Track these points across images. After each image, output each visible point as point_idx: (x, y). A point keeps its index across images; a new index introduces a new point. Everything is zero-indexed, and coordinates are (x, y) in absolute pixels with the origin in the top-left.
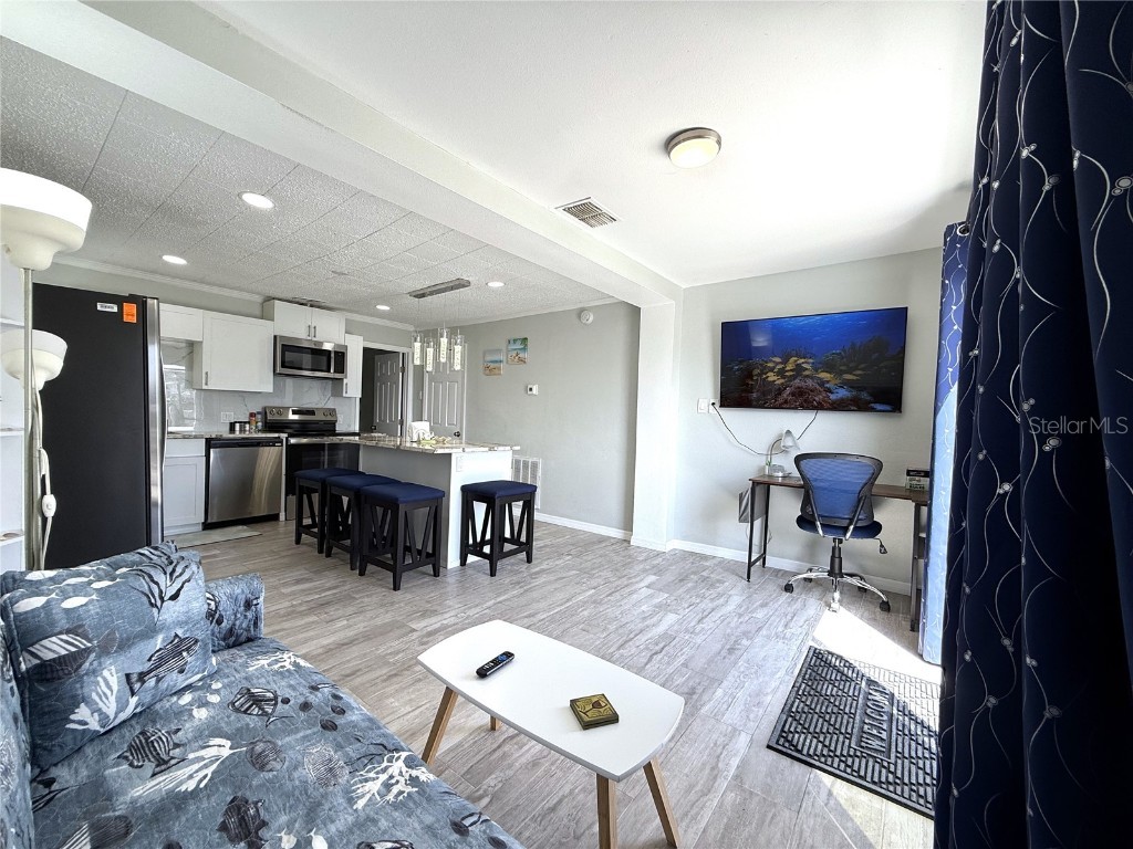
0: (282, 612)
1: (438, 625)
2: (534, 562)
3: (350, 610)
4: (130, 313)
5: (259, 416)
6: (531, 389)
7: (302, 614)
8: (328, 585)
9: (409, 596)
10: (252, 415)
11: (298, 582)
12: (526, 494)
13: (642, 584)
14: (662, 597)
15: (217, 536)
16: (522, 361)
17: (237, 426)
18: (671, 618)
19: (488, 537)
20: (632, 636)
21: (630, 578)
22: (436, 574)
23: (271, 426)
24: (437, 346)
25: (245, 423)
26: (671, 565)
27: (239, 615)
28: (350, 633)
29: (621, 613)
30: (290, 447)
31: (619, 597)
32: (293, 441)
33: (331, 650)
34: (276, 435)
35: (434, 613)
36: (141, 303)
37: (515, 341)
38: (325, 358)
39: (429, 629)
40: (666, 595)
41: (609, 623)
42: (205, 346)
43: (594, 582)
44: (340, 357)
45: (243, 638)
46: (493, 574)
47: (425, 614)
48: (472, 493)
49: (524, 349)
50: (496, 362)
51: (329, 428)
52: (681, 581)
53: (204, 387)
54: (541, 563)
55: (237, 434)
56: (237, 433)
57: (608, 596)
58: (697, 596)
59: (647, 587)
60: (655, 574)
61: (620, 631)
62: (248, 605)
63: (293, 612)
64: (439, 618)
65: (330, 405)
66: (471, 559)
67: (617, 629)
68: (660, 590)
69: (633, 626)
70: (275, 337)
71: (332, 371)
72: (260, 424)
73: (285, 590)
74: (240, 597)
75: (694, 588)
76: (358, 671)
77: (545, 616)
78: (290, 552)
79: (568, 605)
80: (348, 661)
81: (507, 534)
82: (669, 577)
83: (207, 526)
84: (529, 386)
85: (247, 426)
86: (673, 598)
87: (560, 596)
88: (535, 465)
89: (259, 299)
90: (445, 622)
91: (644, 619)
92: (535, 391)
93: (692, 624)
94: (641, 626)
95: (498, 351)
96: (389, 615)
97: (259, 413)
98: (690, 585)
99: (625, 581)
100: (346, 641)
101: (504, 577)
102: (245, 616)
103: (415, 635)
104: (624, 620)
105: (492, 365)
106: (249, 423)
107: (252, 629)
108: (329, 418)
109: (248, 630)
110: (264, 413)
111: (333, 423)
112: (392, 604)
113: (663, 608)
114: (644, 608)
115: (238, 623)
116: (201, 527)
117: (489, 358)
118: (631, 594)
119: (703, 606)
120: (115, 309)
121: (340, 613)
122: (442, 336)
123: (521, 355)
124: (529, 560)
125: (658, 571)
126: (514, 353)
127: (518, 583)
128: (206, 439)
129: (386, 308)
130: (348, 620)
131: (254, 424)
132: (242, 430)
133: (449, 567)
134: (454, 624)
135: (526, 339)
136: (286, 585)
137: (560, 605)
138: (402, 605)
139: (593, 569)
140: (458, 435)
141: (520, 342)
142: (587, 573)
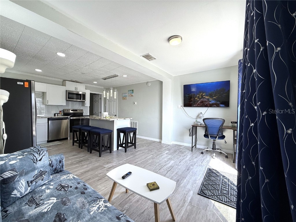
0: (69, 164)
1: (111, 166)
2: (136, 148)
3: (88, 163)
4: (27, 85)
5: (62, 112)
6: (135, 103)
7: (75, 164)
8: (82, 156)
9: (103, 158)
10: (60, 111)
11: (74, 155)
12: (134, 131)
13: (165, 153)
14: (170, 156)
15: (51, 144)
16: (132, 96)
17: (56, 114)
18: (172, 162)
19: (124, 142)
20: (162, 167)
22: (111, 152)
23: (65, 114)
24: (110, 92)
25: (58, 113)
26: (172, 148)
27: (58, 165)
28: (88, 169)
29: (160, 161)
30: (71, 120)
31: (159, 157)
32: (71, 118)
33: (83, 173)
34: (67, 117)
35: (110, 162)
36: (29, 82)
37: (130, 91)
38: (80, 96)
39: (109, 167)
40: (171, 156)
41: (156, 164)
42: (47, 94)
43: (152, 153)
44: (84, 96)
45: (59, 171)
46: (126, 152)
47: (108, 163)
48: (119, 131)
49: (133, 93)
50: (125, 96)
51: (81, 114)
52: (175, 152)
53: (47, 104)
54: (138, 149)
55: (56, 117)
57: (156, 157)
58: (179, 156)
59: (166, 154)
61: (159, 166)
62: (60, 162)
63: (72, 164)
64: (112, 164)
65: (81, 108)
66: (120, 148)
67: (158, 165)
68: (169, 155)
69: (162, 164)
70: (66, 91)
71: (82, 99)
72: (62, 114)
73: (70, 158)
74: (58, 160)
75: (178, 154)
76: (90, 179)
77: (140, 162)
78: (71, 148)
80: (88, 176)
81: (129, 141)
82: (172, 151)
83: (48, 141)
85: (59, 114)
86: (173, 156)
87: (144, 157)
88: (136, 123)
89: (62, 80)
91: (165, 162)
93: (178, 163)
94: (164, 164)
95: (126, 93)
96: (98, 164)
97: (62, 111)
98: (177, 153)
99: (160, 153)
100: (86, 171)
101: (128, 153)
102: (60, 165)
103: (105, 168)
104: (160, 163)
105: (124, 97)
106: (59, 113)
107: (61, 168)
108: (81, 112)
109: (60, 169)
110: (64, 111)
111: (82, 113)
112: (99, 160)
113: (170, 159)
114: (165, 159)
115: (57, 167)
116: (47, 142)
117: (123, 95)
118: (162, 156)
119: (180, 158)
120: (22, 84)
121: (85, 164)
122: (111, 90)
124: (135, 148)
125: (169, 150)
126: (130, 94)
127: (132, 154)
128: (48, 118)
129: (96, 82)
130: (87, 165)
131: (61, 114)
132: (58, 115)
133: (114, 150)
134: (116, 165)
135: (133, 90)
136: (70, 156)
137: (144, 159)
138: (102, 161)
139: (152, 150)
140: (116, 115)
141: (131, 91)
142: (150, 151)
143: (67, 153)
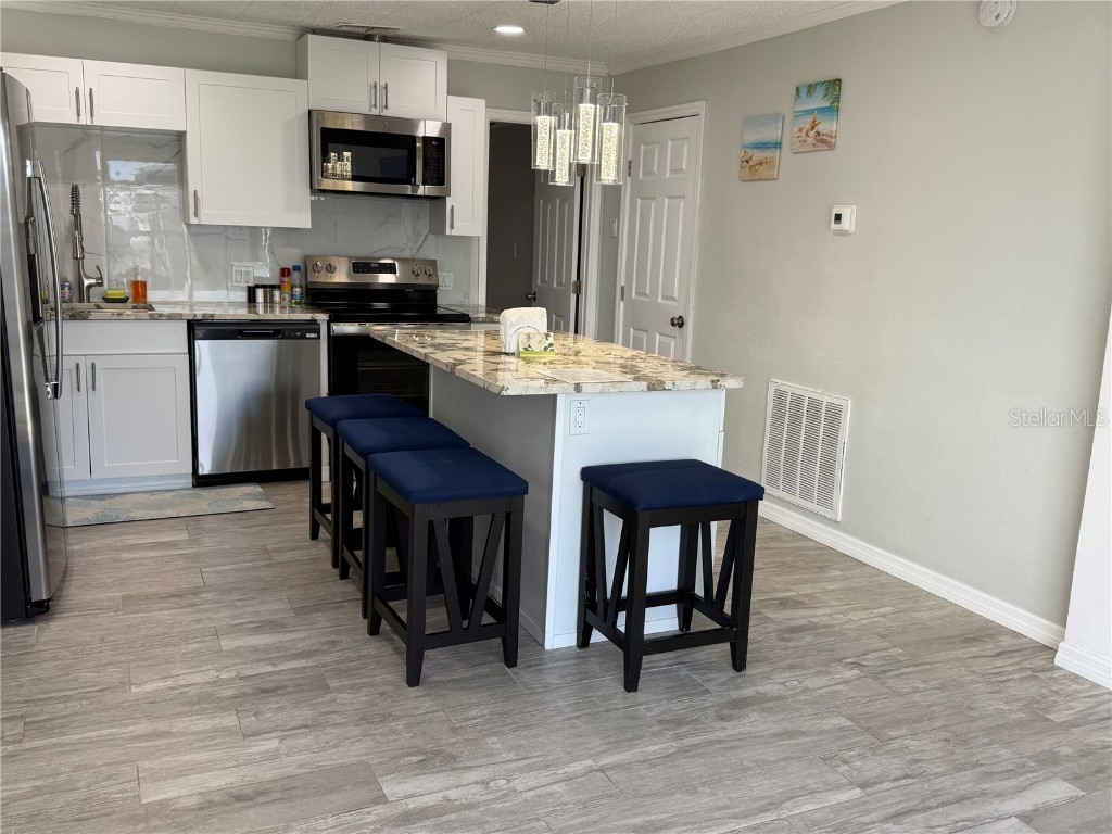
0: (193, 691)
1: (429, 800)
2: (750, 671)
3: (306, 714)
5: (296, 275)
6: (838, 218)
7: (222, 705)
9: (427, 704)
10: (285, 272)
11: (262, 627)
12: (737, 503)
13: (1015, 805)
16: (824, 142)
17: (260, 293)
21: (988, 776)
22: (510, 659)
23: (318, 297)
25: (273, 287)
28: (267, 773)
30: (336, 342)
32: (350, 328)
33: (211, 804)
34: (308, 316)
35: (451, 762)
37: (811, 88)
39: (412, 804)
42: (192, 143)
43: (871, 767)
44: (438, 149)
46: (631, 684)
47: (433, 760)
49: (833, 110)
51: (418, 304)
53: (193, 220)
54: (766, 677)
55: (261, 313)
56: (260, 310)
57: (886, 819)
60: (1075, 779)
63: (208, 697)
65: (425, 253)
70: (310, 111)
71: (420, 180)
72: (297, 290)
73: (227, 643)
78: (297, 555)
79: (768, 817)
81: (699, 590)
84: (835, 211)
85: (277, 294)
87: (760, 786)
88: (835, 414)
89: (290, 36)
90: (453, 794)
92: (846, 224)
95: (778, 117)
96: (360, 747)
97: (296, 268)
99: (965, 782)
100: (247, 790)
101: (651, 700)
105: (757, 155)
106: (279, 287)
108: (422, 280)
110: (304, 268)
112: (385, 718)
116: (189, 481)
117: (752, 137)
122: (583, 99)
123: (822, 128)
124: (739, 662)
126: (807, 122)
127: (678, 723)
128: (189, 322)
129: (517, 31)
130: (282, 739)
131: (287, 289)
132: (269, 301)
133: (548, 646)
134: (471, 806)
135: (837, 82)
136: (234, 629)
137: (745, 816)
138: (400, 725)
139: (897, 723)
140: (679, 323)
141: (820, 92)
142: (873, 732)
143: (235, 596)
